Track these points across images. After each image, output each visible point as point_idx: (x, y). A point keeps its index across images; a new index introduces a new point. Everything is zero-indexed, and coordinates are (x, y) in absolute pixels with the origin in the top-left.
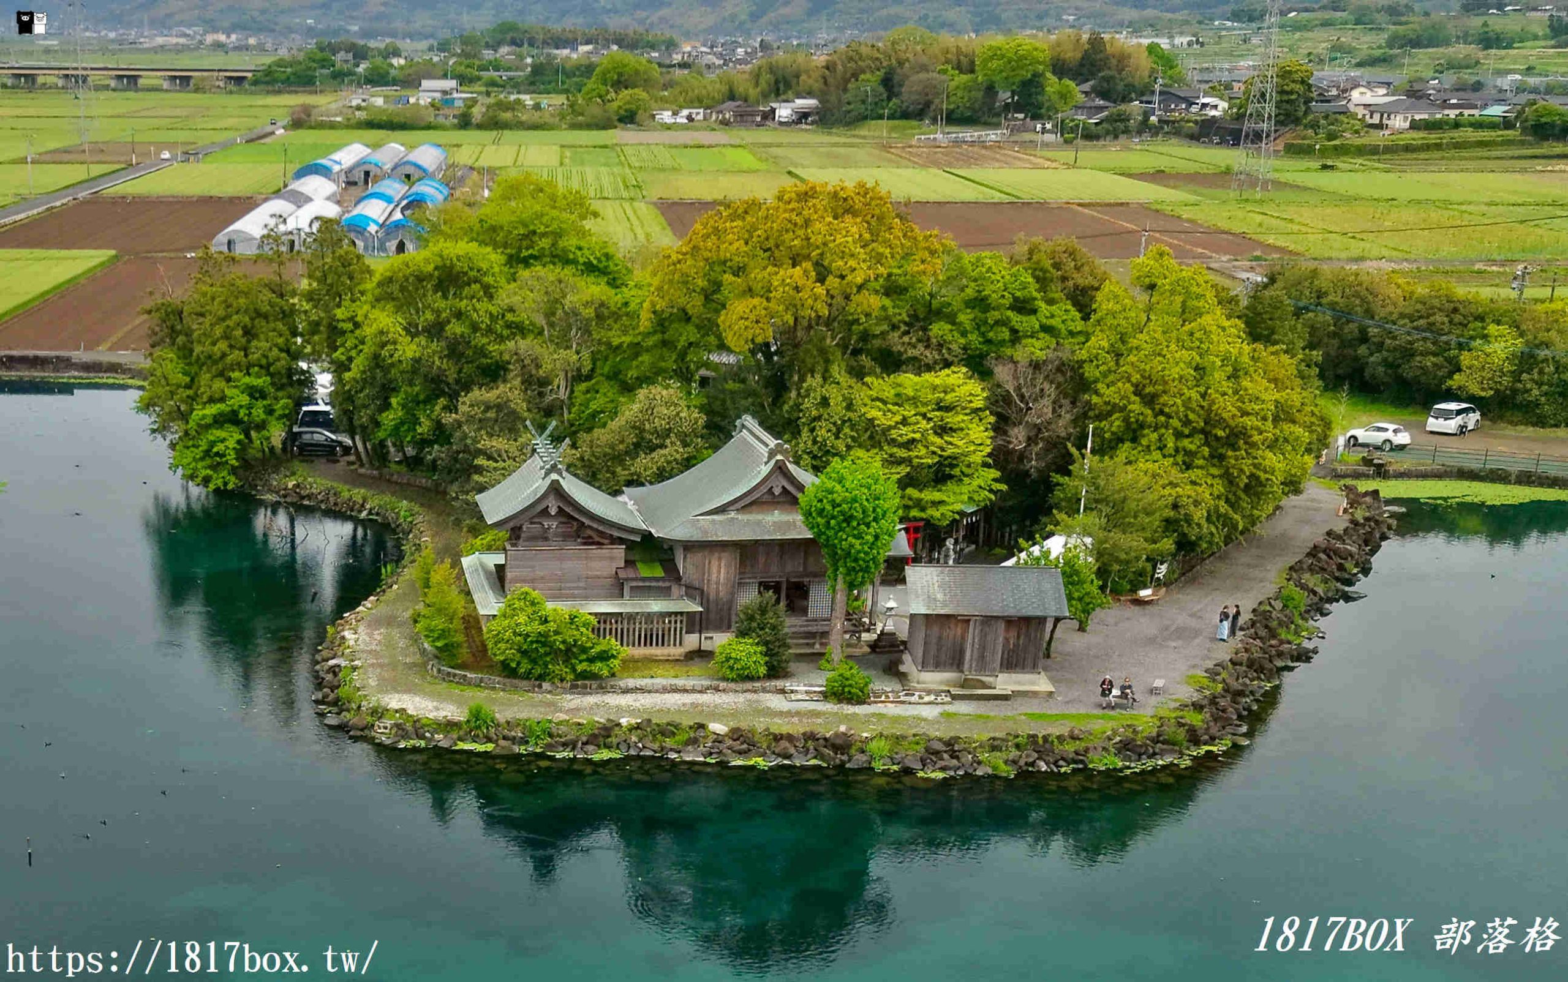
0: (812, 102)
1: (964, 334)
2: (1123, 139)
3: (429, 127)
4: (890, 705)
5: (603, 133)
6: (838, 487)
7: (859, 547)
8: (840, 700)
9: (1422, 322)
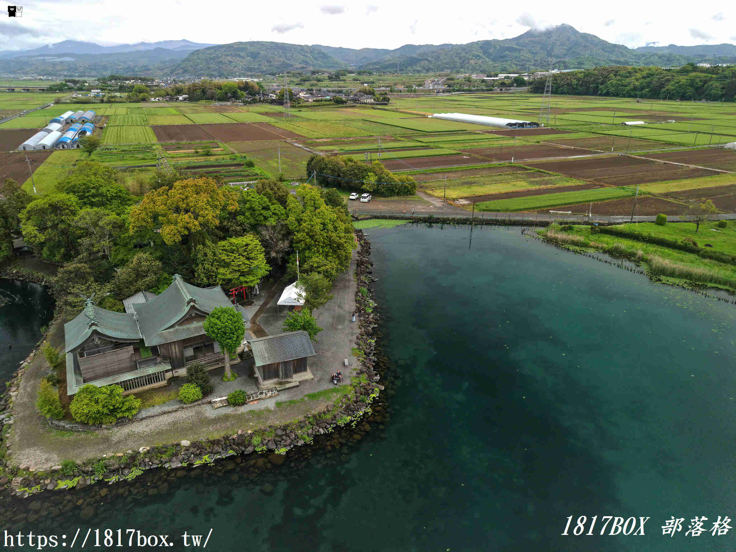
0: (186, 96)
1: (248, 219)
2: (256, 104)
3: (93, 103)
4: (255, 402)
5: (136, 104)
6: (218, 322)
7: (231, 342)
8: (235, 405)
9: (352, 172)
